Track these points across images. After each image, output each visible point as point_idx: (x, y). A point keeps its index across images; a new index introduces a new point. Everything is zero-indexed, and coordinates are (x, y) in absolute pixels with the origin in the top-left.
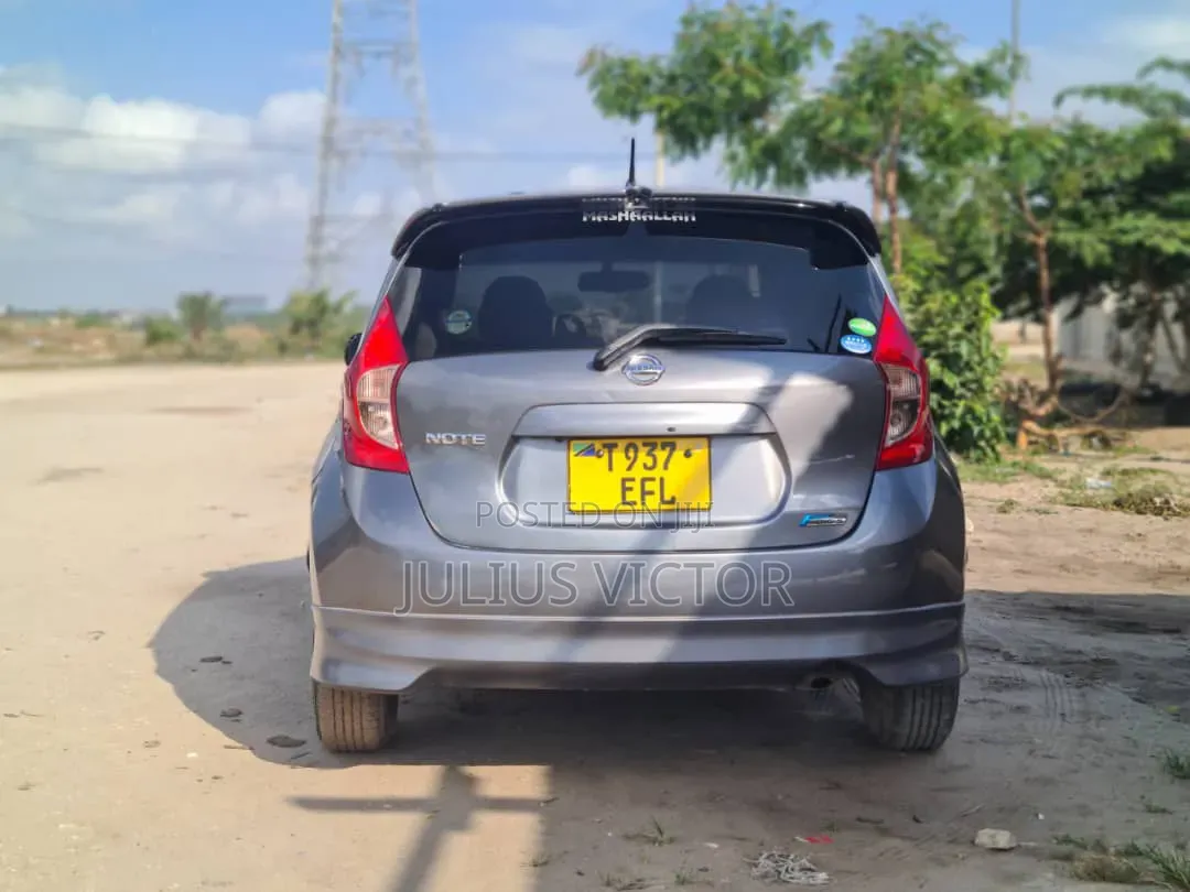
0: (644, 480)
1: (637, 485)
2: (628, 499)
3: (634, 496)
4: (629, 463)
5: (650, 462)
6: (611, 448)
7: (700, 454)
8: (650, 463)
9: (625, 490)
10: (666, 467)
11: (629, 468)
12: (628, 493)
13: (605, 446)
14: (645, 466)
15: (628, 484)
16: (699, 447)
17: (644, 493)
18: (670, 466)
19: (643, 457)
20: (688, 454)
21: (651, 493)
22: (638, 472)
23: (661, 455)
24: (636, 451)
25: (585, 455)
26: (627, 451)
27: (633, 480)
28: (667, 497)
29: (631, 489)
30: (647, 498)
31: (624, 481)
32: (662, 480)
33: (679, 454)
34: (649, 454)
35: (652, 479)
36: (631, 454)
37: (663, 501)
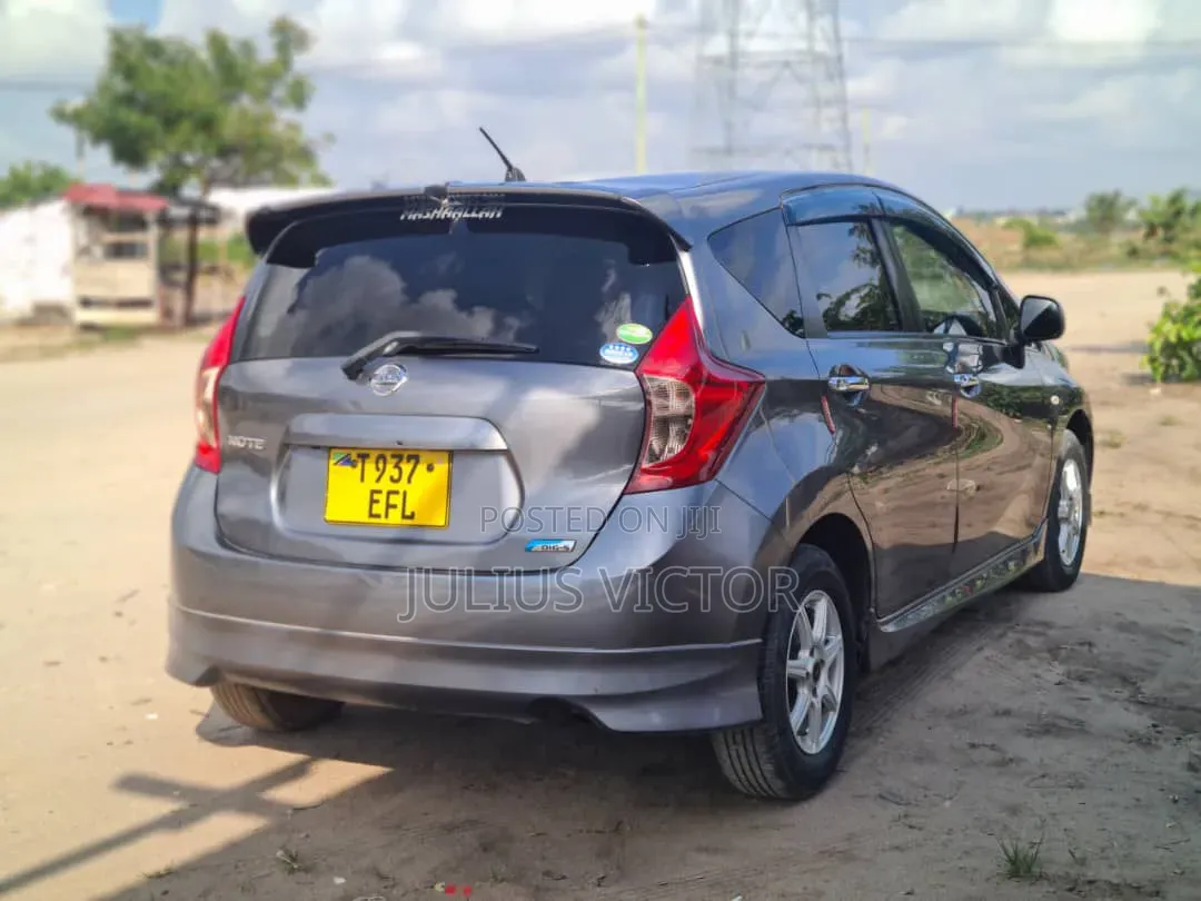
0: (389, 493)
1: (382, 498)
2: (374, 512)
3: (379, 508)
4: (378, 474)
5: (395, 474)
6: (364, 457)
7: (442, 468)
8: (396, 477)
9: (373, 501)
10: (409, 481)
11: (378, 480)
12: (375, 506)
13: (359, 456)
14: (392, 480)
15: (376, 496)
16: (440, 462)
17: (389, 506)
18: (413, 480)
19: (391, 471)
20: (430, 468)
21: (395, 506)
22: (386, 485)
23: (406, 467)
24: (385, 463)
25: (343, 464)
26: (377, 463)
27: (379, 492)
28: (408, 513)
29: (377, 501)
30: (391, 511)
31: (373, 492)
32: (405, 493)
33: (421, 468)
34: (397, 466)
35: (396, 492)
36: (381, 466)
37: (404, 517)
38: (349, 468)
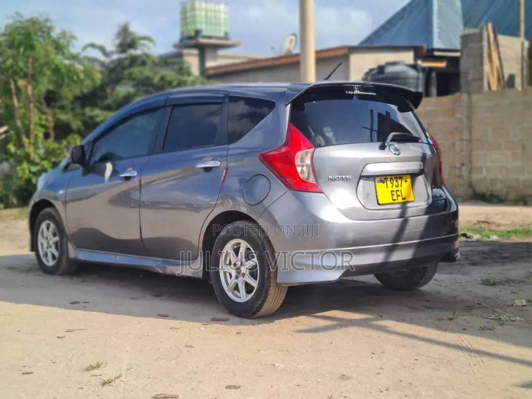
0: (396, 191)
1: (394, 193)
2: (394, 198)
3: (395, 197)
4: (392, 185)
5: (396, 184)
6: (386, 179)
7: (409, 180)
9: (393, 195)
10: (401, 186)
11: (392, 187)
12: (393, 196)
13: (385, 179)
14: (396, 186)
15: (393, 193)
16: (408, 178)
17: (398, 196)
18: (402, 185)
19: (395, 183)
20: (406, 181)
21: (399, 196)
22: (395, 188)
23: (399, 181)
24: (393, 180)
25: (380, 182)
26: (390, 181)
27: (393, 191)
28: (403, 197)
31: (392, 191)
32: (401, 191)
33: (403, 181)
34: (397, 181)
35: (398, 191)
36: (392, 181)
37: (403, 199)
38: (382, 184)
